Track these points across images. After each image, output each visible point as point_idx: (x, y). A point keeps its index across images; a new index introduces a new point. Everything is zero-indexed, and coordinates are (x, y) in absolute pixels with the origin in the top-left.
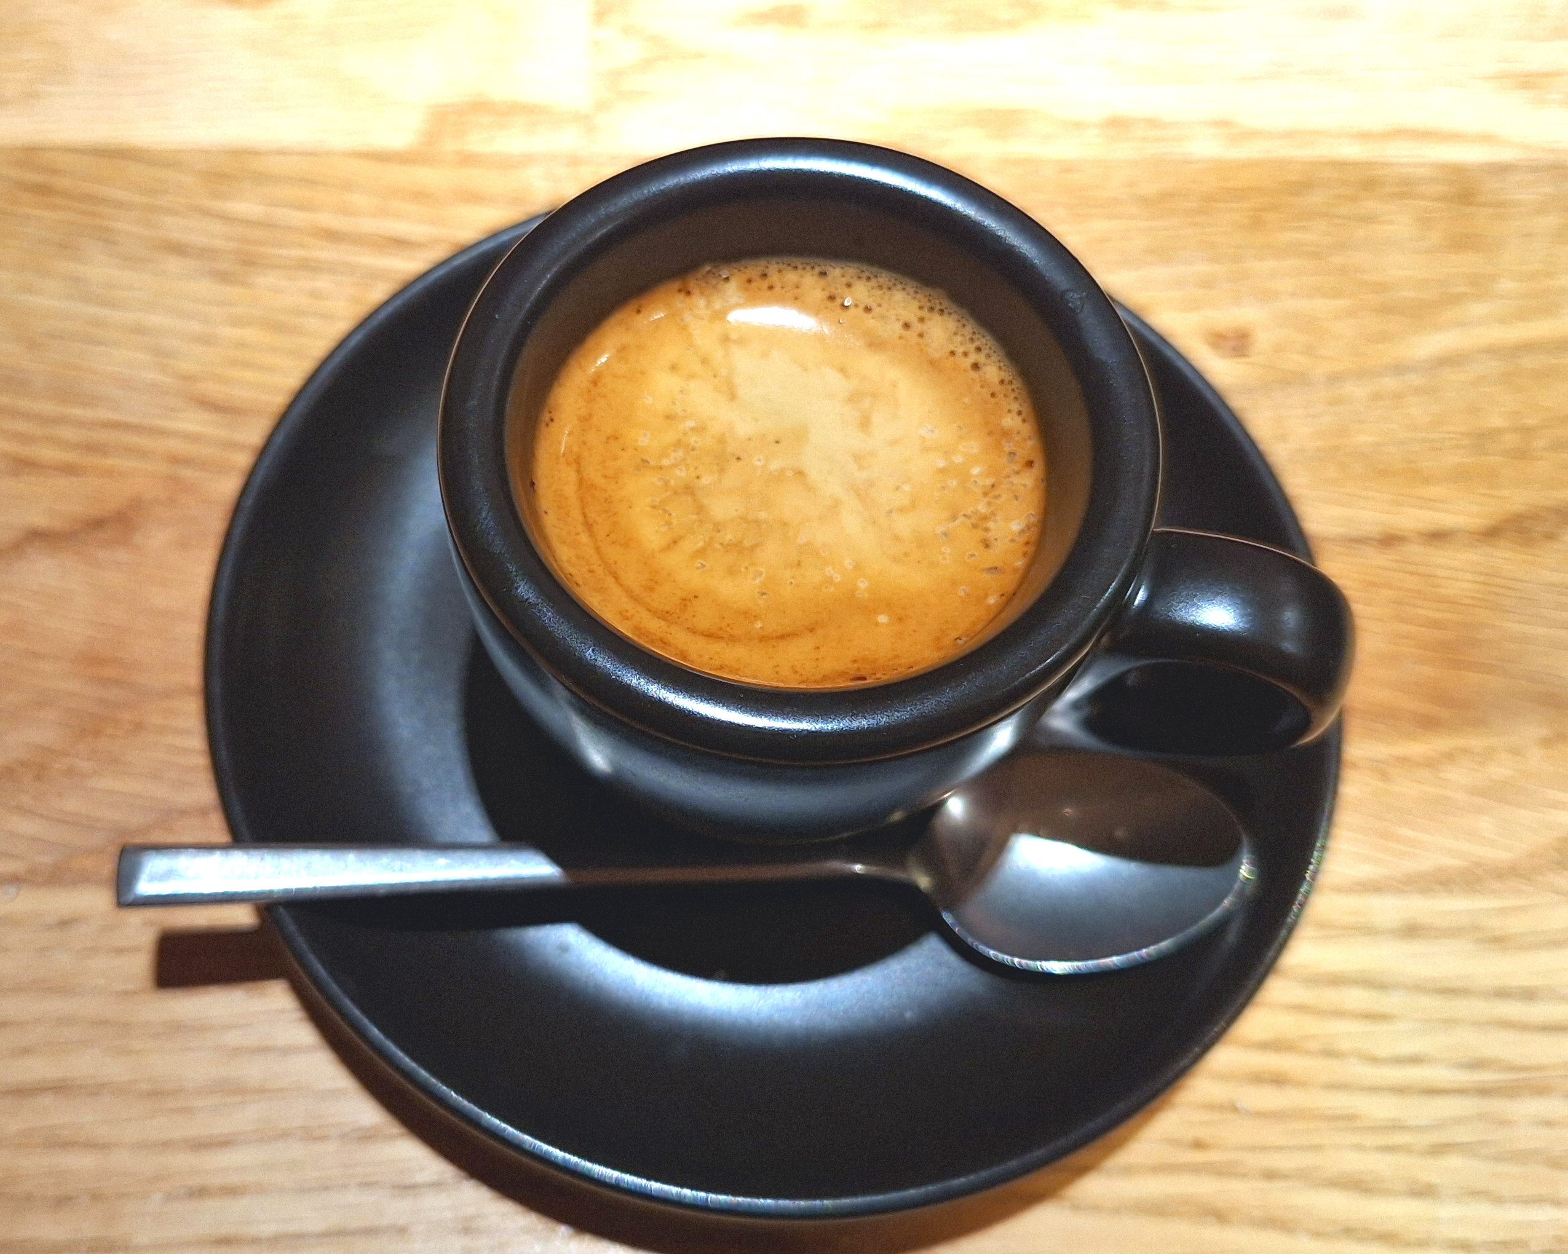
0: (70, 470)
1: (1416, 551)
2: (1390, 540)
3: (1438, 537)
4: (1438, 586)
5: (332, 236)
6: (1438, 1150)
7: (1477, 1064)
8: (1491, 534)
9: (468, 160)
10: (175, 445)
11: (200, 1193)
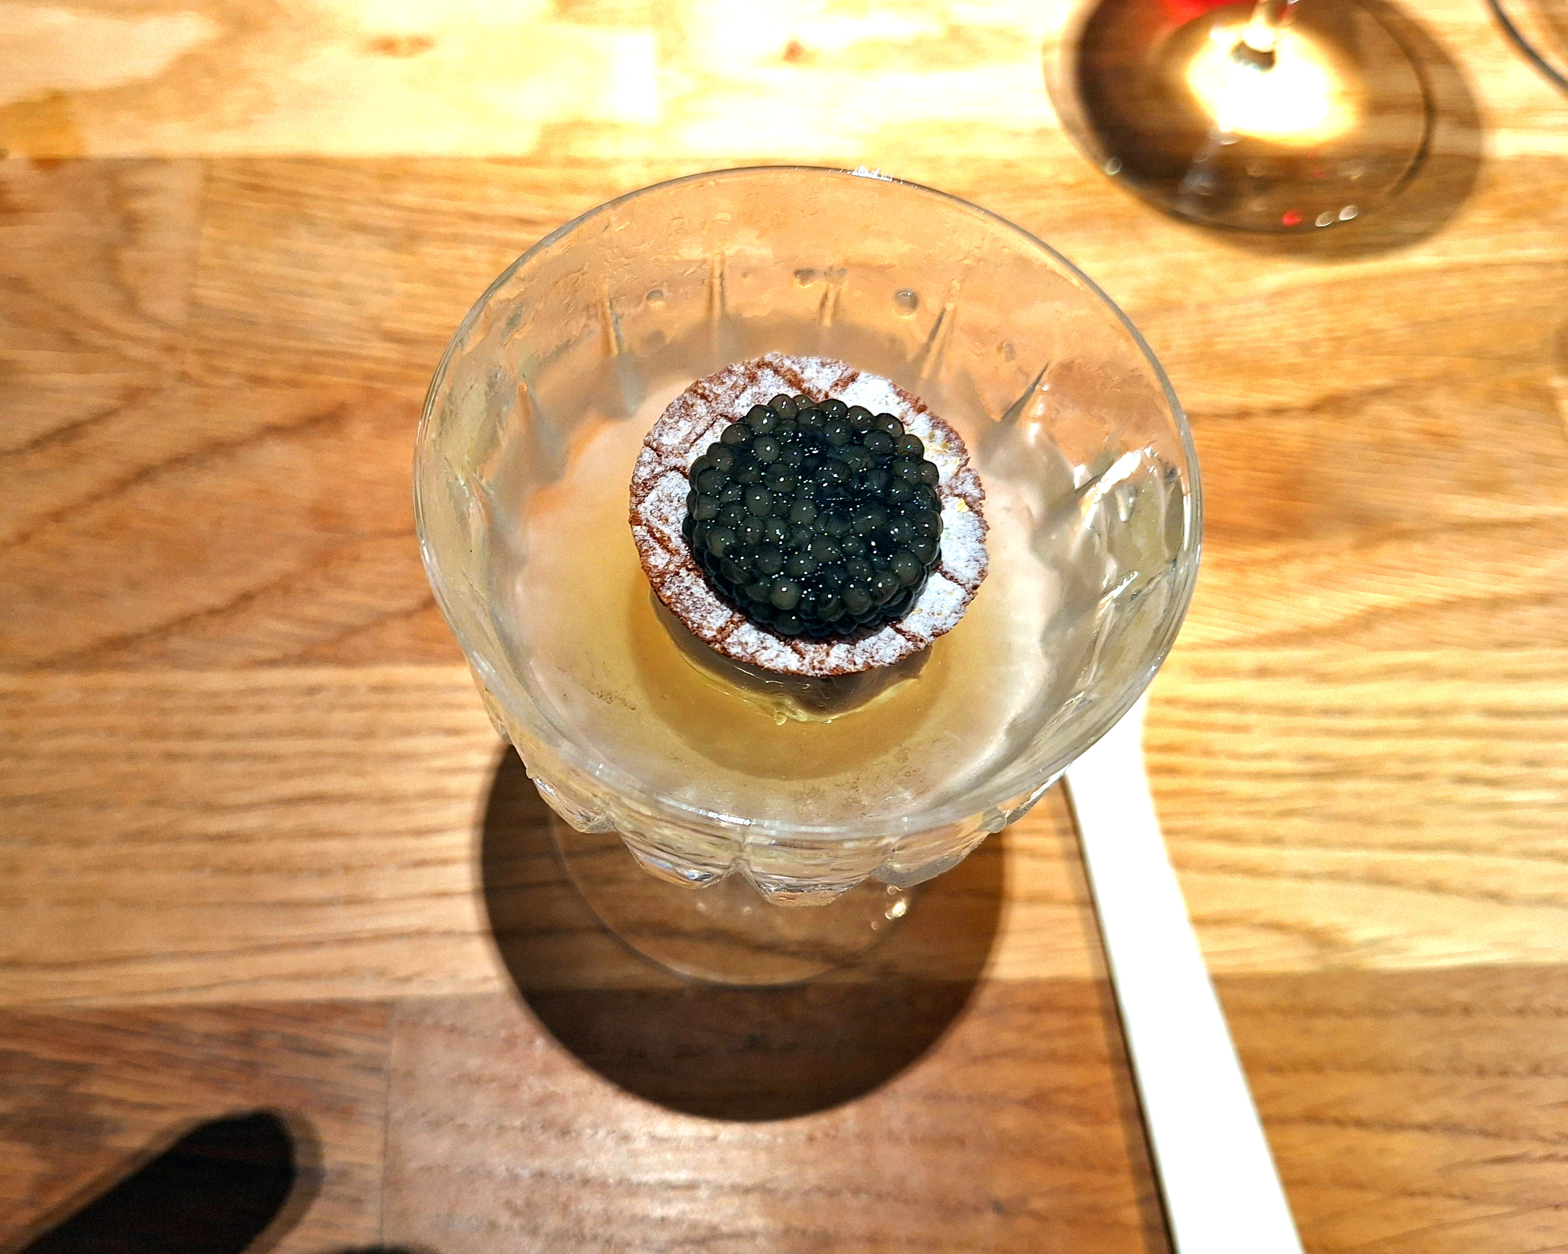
0: (293, 384)
1: (1263, 422)
2: (1243, 414)
3: (1278, 411)
4: (1277, 445)
5: (475, 218)
6: (1286, 814)
7: (1310, 758)
8: (1315, 409)
9: (573, 162)
10: (368, 365)
11: (422, 863)
